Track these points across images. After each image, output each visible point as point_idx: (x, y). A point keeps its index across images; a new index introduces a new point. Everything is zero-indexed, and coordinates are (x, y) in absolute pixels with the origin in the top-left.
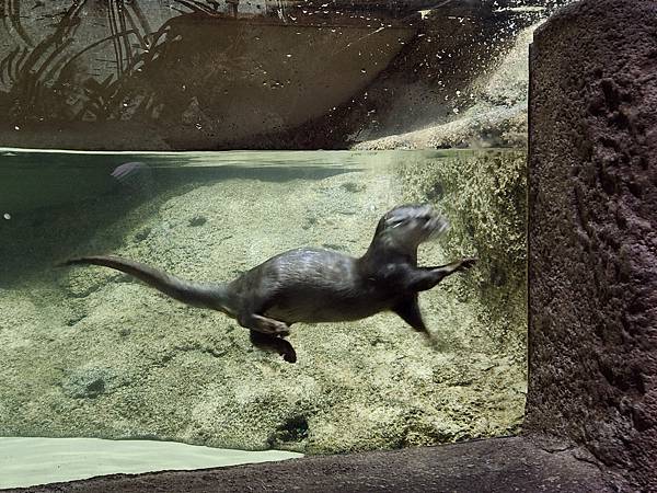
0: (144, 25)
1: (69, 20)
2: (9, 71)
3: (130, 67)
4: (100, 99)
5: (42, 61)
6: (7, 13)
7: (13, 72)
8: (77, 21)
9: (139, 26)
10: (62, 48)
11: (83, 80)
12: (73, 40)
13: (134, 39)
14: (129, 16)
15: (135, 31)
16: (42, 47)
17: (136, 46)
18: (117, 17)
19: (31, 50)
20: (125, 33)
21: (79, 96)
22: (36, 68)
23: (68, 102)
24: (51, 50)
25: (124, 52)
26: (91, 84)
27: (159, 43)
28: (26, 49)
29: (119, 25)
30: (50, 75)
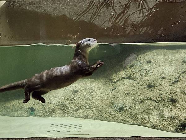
0: (148, 6)
1: (127, 6)
2: (111, 21)
3: (143, 19)
4: (135, 28)
5: (119, 18)
6: (111, 5)
7: (112, 21)
8: (129, 6)
9: (147, 7)
10: (125, 14)
11: (130, 23)
12: (128, 12)
13: (145, 10)
14: (144, 4)
15: (145, 8)
16: (120, 14)
17: (145, 13)
18: (140, 4)
19: (117, 15)
20: (142, 9)
21: (129, 28)
22: (118, 20)
23: (126, 29)
24: (122, 15)
25: (142, 14)
26: (132, 24)
27: (152, 11)
28: (115, 15)
29: (141, 7)
30: (121, 22)
